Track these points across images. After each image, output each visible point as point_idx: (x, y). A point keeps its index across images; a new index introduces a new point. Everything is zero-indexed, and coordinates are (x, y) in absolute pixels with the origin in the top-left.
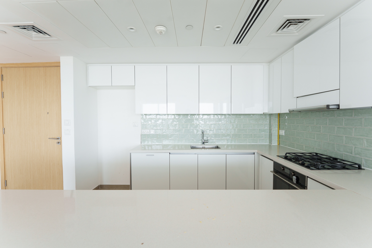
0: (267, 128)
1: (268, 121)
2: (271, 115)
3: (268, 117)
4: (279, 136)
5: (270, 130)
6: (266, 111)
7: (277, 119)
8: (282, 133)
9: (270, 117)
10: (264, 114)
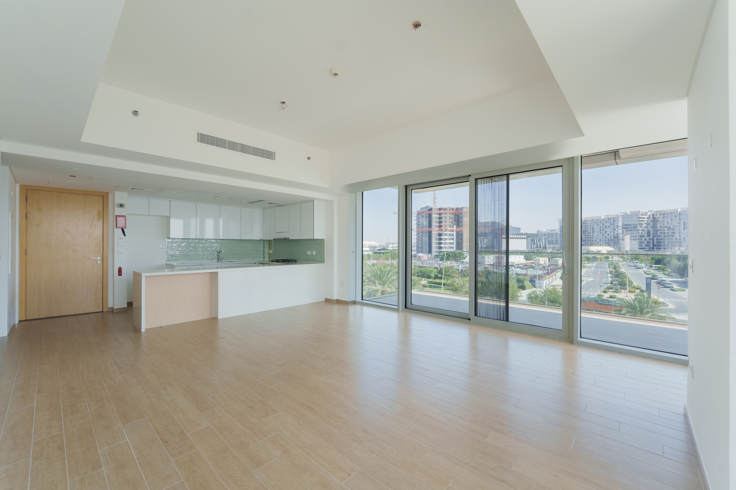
0: (262, 249)
1: (262, 244)
2: (264, 241)
3: (262, 242)
4: (269, 254)
5: (264, 250)
6: (262, 238)
7: (268, 243)
8: (271, 252)
9: (264, 242)
10: (261, 240)
